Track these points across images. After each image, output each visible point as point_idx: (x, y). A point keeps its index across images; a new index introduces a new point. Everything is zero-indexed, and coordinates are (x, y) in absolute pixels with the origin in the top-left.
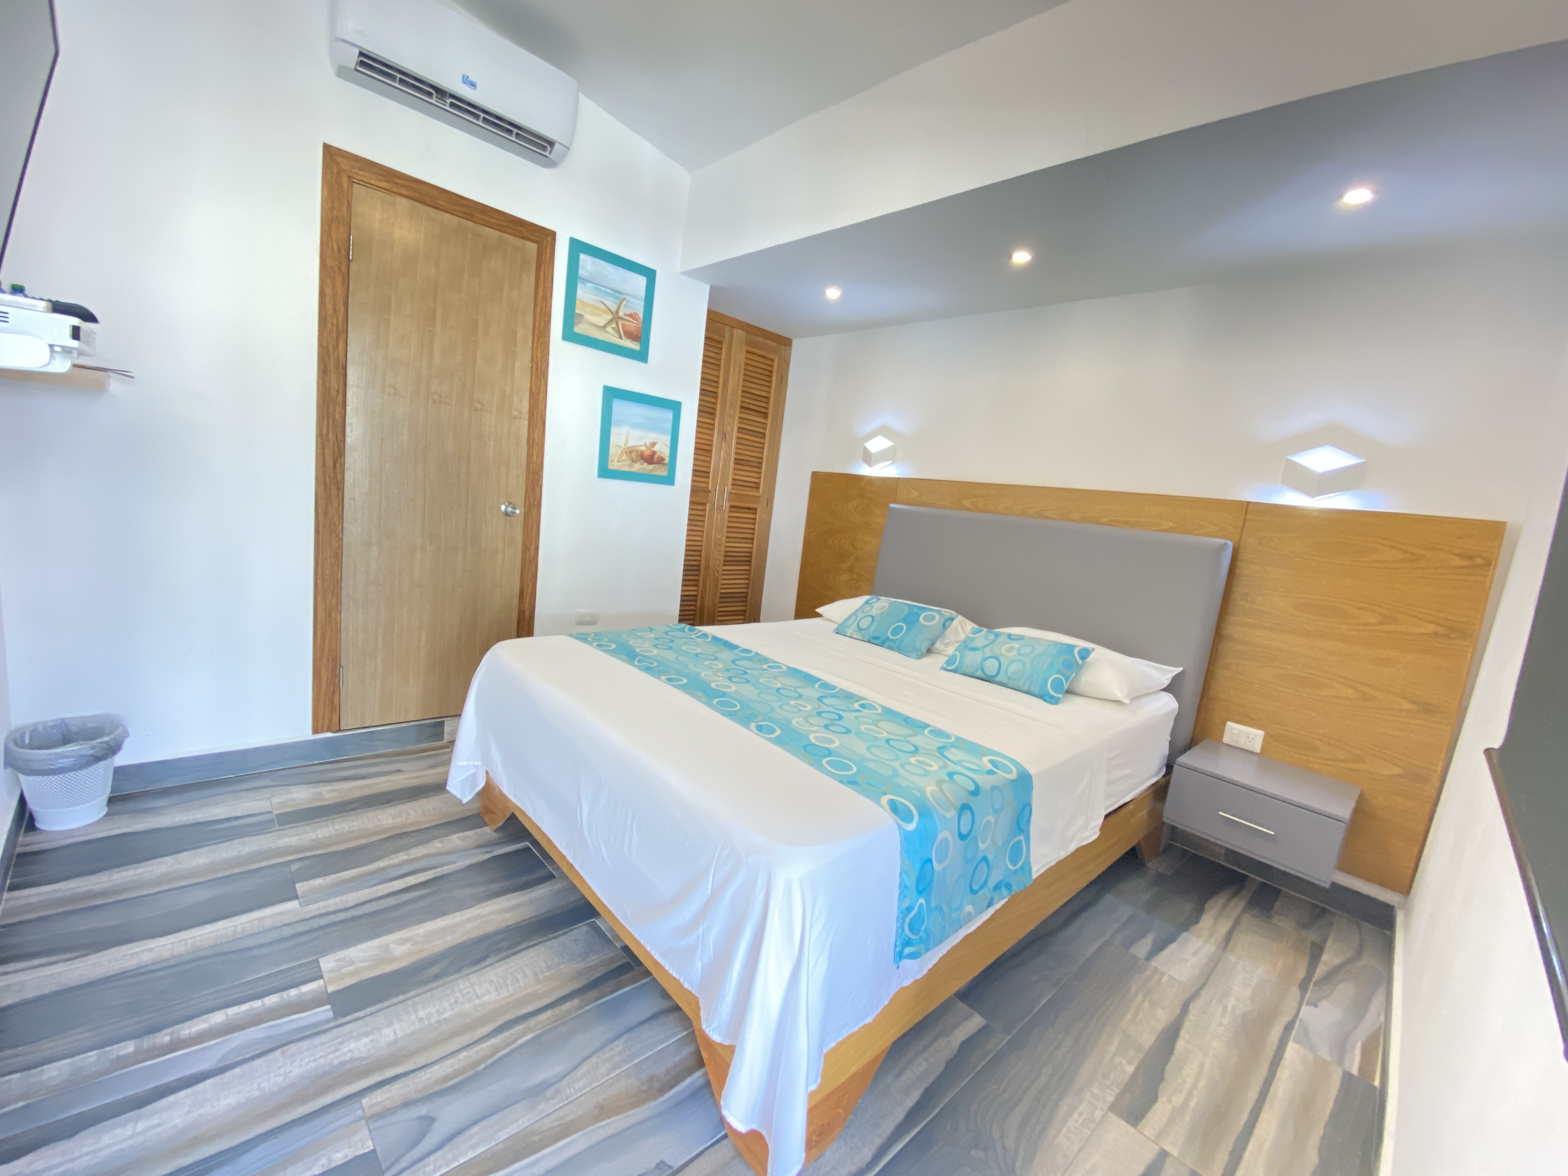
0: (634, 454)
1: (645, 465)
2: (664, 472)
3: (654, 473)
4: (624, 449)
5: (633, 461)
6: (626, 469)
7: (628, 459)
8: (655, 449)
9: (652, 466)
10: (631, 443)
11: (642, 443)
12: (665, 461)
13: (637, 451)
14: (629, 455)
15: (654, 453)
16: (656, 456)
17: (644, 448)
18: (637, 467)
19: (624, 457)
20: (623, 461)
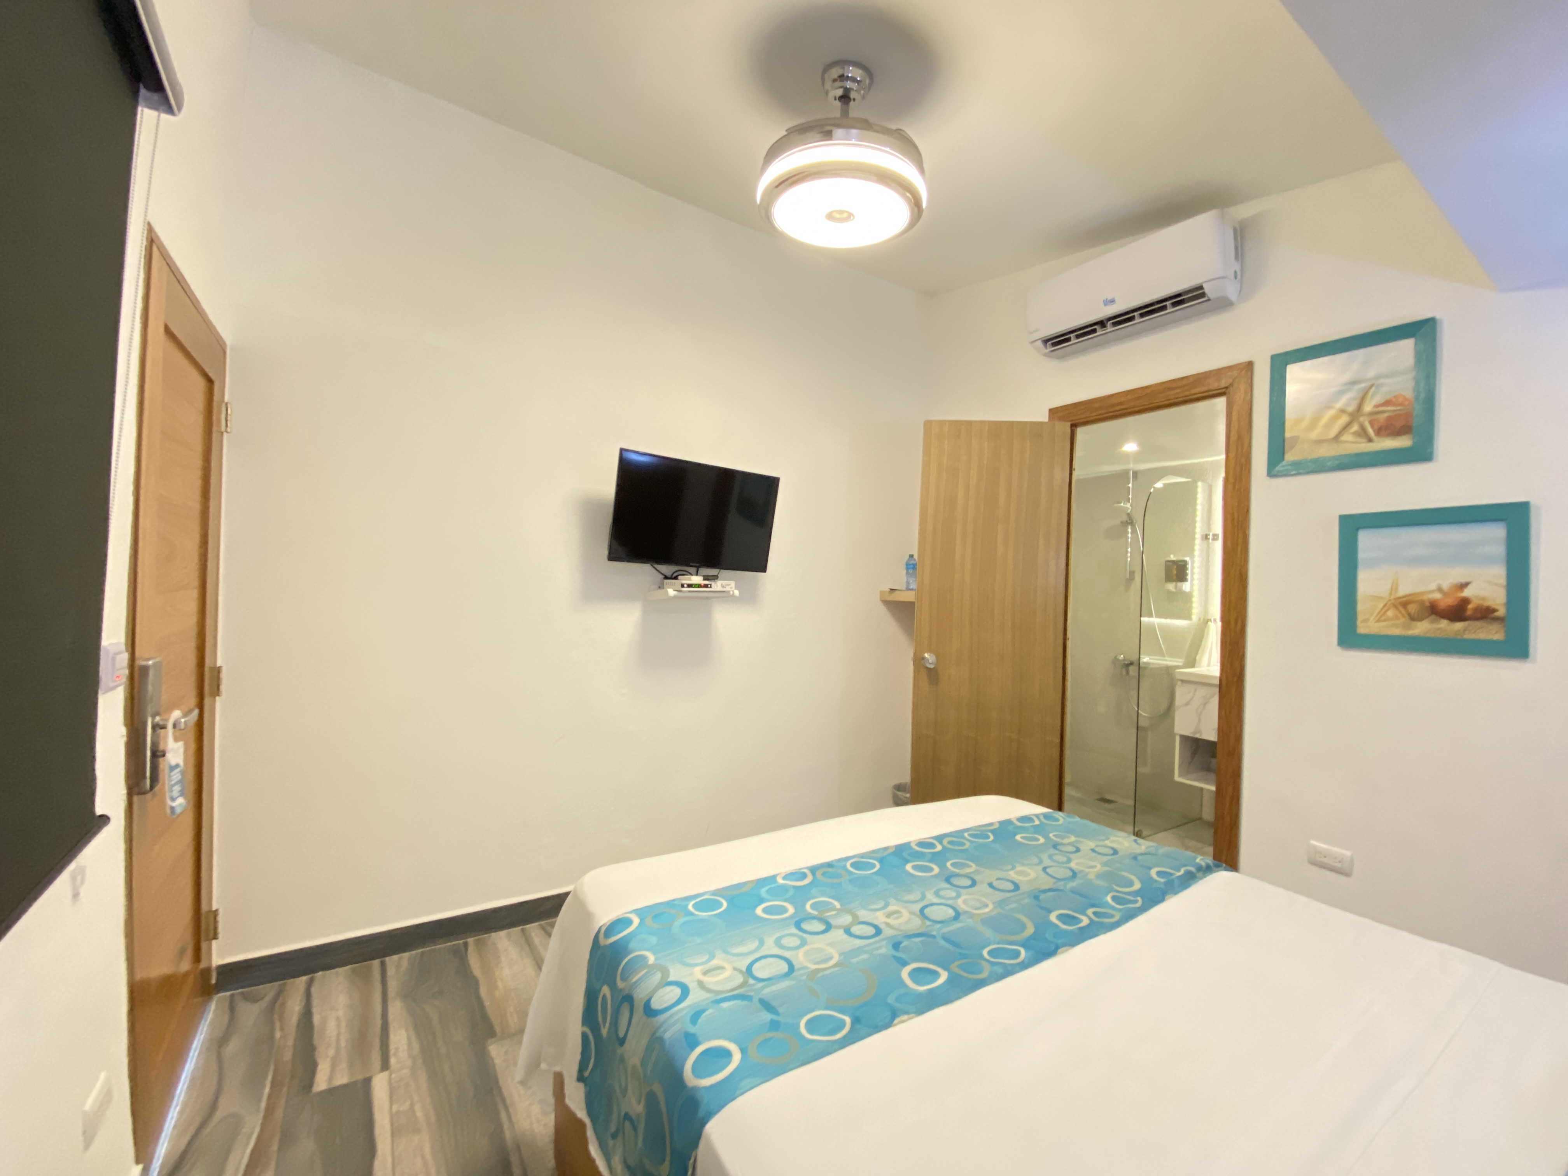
0: (1412, 608)
1: (1444, 624)
2: (1496, 633)
3: (1467, 636)
4: (1390, 600)
5: (1412, 618)
6: (1397, 632)
7: (1399, 615)
8: (1467, 593)
9: (1459, 626)
10: (1404, 590)
11: (1433, 586)
12: (1496, 614)
13: (1422, 602)
14: (1403, 611)
15: (1466, 601)
16: (1470, 606)
17: (1437, 596)
18: (1422, 628)
19: (1390, 613)
20: (1389, 619)
